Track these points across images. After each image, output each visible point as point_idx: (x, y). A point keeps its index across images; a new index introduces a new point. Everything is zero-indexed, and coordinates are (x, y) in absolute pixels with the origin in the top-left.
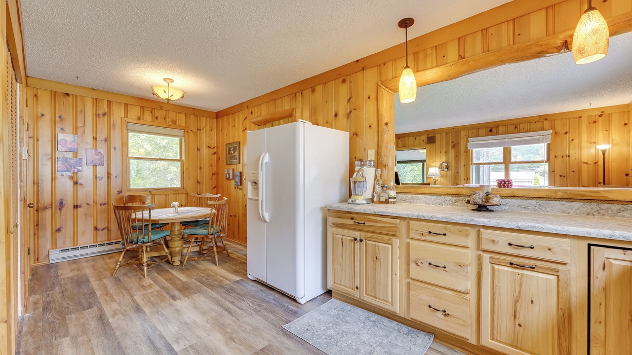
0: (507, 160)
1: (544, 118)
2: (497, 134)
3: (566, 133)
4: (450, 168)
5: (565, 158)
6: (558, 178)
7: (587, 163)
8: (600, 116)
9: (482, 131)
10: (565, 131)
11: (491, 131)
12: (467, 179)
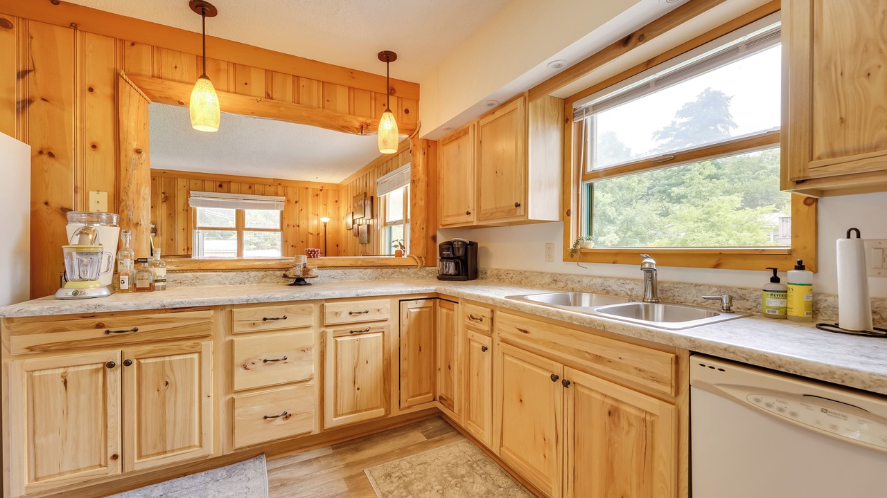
0: (240, 227)
1: (278, 183)
2: (229, 192)
3: (296, 202)
4: (159, 232)
5: (296, 227)
6: (290, 248)
7: (312, 234)
8: (321, 190)
9: (208, 185)
10: (296, 200)
11: (220, 186)
12: (188, 249)
